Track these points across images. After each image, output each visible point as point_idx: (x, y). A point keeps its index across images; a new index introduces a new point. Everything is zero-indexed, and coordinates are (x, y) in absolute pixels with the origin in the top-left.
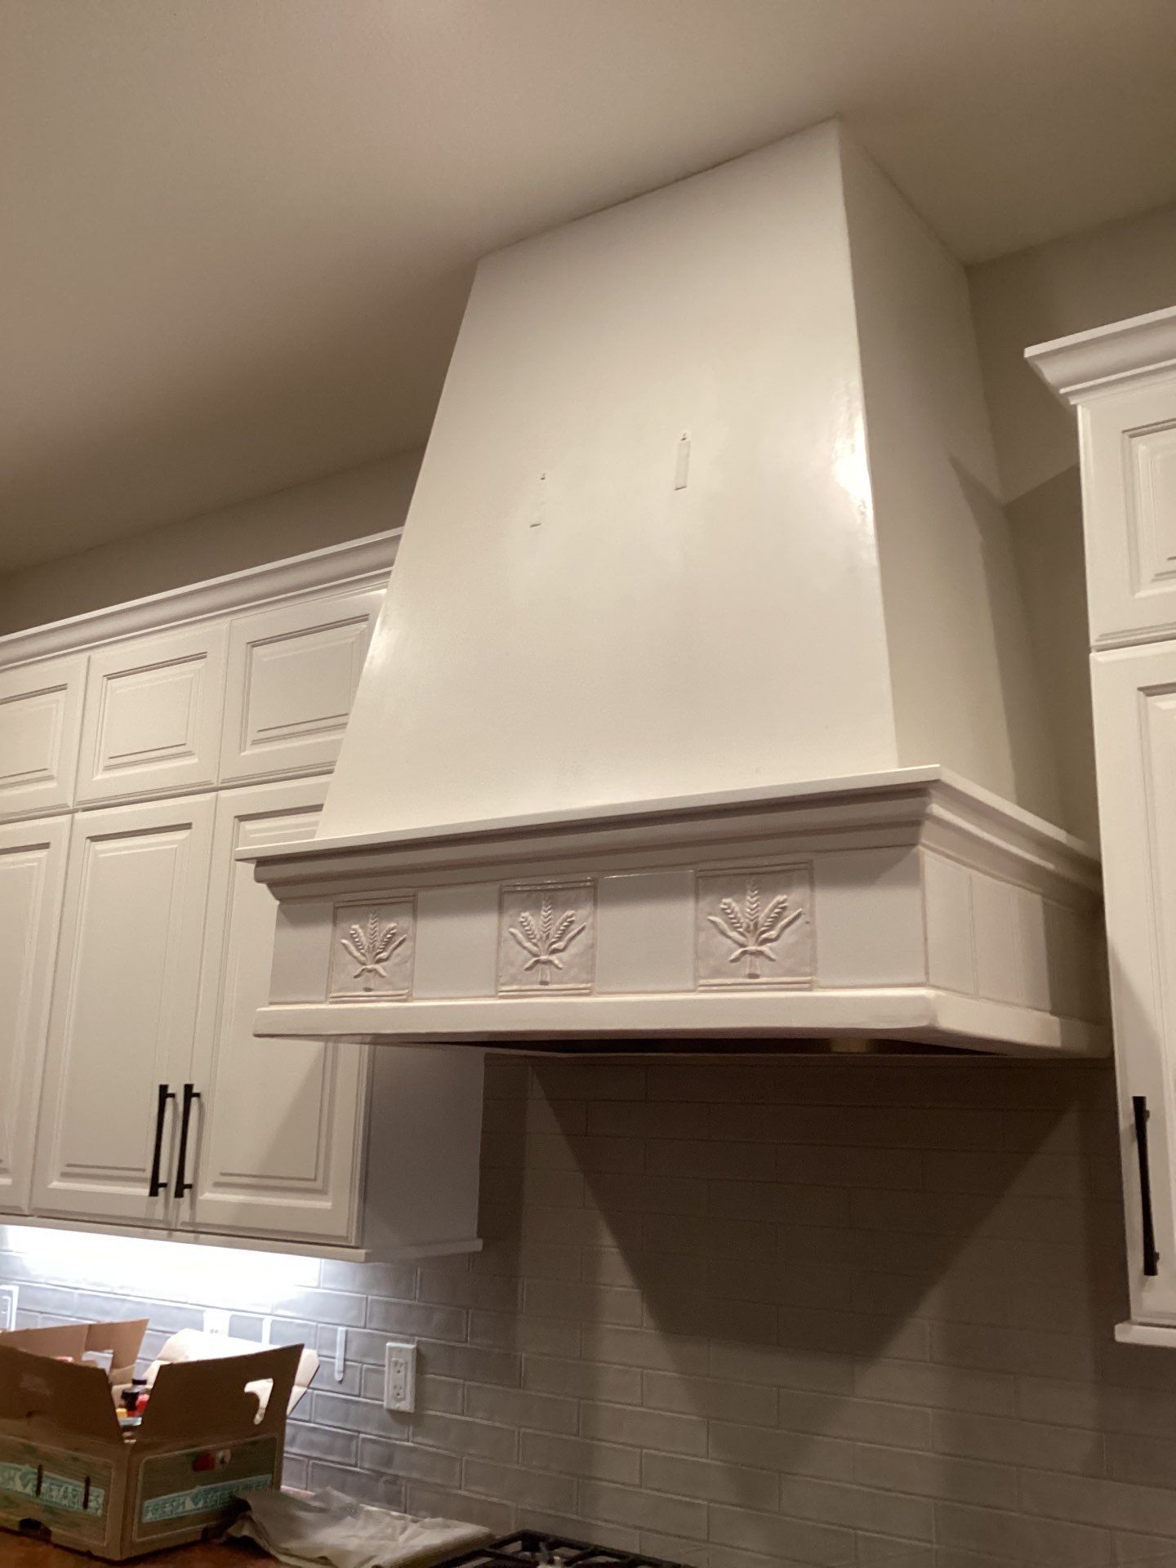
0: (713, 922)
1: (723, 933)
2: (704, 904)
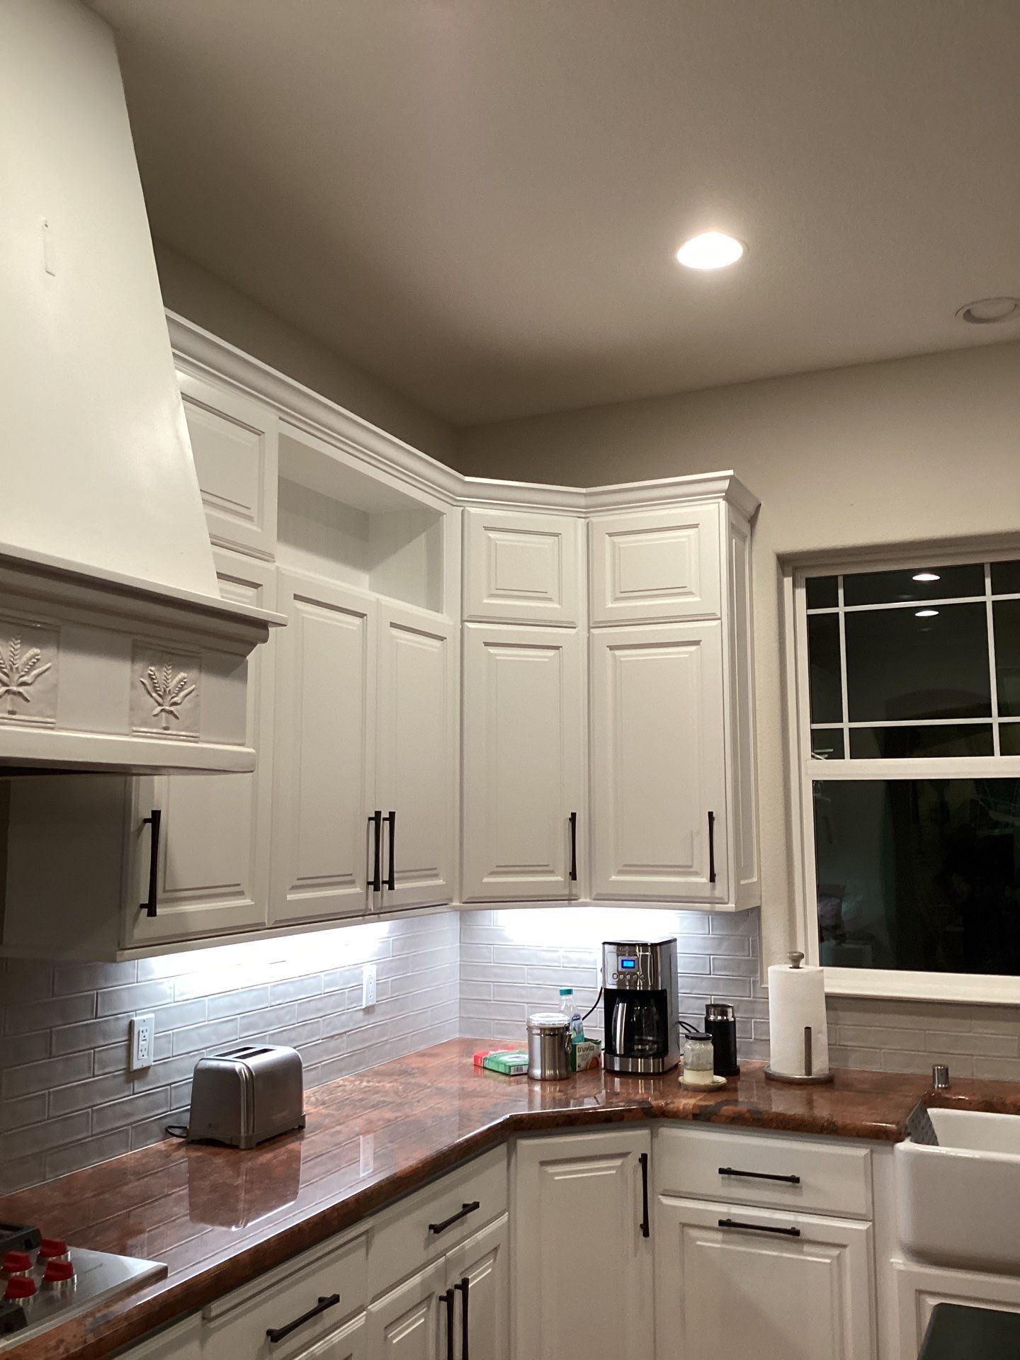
0: (143, 682)
1: (149, 693)
2: (139, 666)
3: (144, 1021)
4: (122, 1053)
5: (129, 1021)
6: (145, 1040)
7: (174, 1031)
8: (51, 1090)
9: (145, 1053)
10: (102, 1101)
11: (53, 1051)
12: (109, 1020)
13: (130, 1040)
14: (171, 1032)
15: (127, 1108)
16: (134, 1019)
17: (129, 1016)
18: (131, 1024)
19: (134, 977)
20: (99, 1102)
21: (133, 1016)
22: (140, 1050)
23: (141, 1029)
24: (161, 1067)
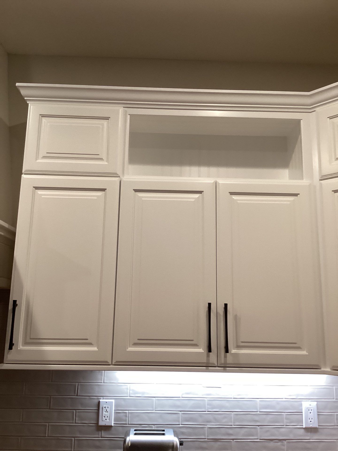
3: (106, 402)
4: (94, 416)
5: (98, 401)
6: (107, 412)
7: (129, 411)
8: (50, 424)
9: (108, 419)
10: (81, 436)
11: (51, 406)
12: (86, 398)
13: (98, 410)
14: (127, 411)
15: (98, 443)
16: (100, 400)
17: (98, 399)
18: (99, 402)
19: (102, 380)
20: (79, 436)
21: (101, 399)
22: (103, 416)
23: (104, 406)
24: (121, 428)
